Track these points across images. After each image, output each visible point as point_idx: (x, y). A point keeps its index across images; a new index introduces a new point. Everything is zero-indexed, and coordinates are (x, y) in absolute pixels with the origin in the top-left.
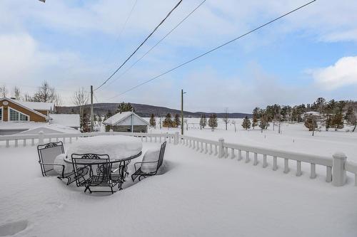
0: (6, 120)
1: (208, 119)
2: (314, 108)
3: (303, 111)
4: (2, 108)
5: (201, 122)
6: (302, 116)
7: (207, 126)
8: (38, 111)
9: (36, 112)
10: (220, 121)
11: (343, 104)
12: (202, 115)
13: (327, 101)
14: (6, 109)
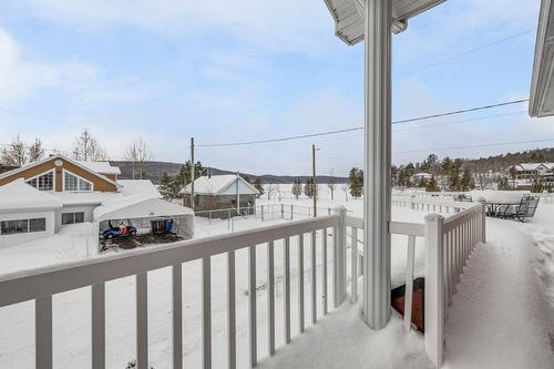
0: (59, 189)
1: (303, 185)
2: (425, 168)
3: (412, 173)
4: (54, 170)
5: (294, 189)
6: (412, 179)
7: (303, 195)
8: (106, 175)
9: (103, 177)
10: (322, 188)
11: (459, 162)
12: (297, 181)
13: (440, 159)
14: (59, 172)
